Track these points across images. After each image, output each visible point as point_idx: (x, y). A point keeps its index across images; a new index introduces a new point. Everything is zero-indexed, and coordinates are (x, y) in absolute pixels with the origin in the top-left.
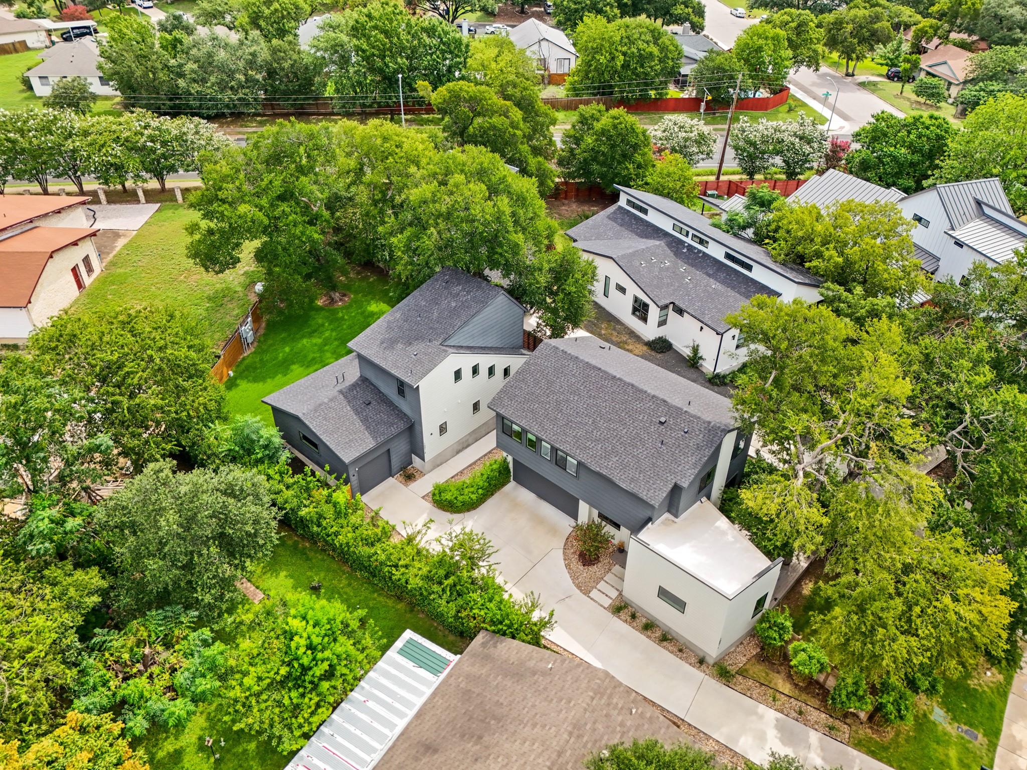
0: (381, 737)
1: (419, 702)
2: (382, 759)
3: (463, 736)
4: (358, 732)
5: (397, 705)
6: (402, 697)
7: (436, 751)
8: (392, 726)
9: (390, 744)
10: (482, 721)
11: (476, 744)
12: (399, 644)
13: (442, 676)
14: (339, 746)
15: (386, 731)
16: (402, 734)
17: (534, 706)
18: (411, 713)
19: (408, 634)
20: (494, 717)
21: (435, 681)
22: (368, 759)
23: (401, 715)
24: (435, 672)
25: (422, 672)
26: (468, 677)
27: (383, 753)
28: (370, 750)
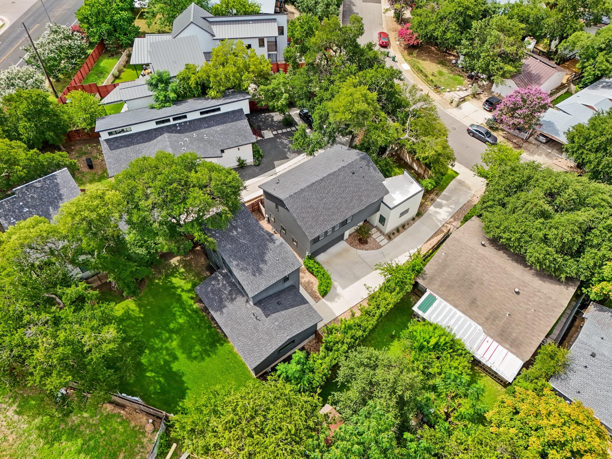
0: (465, 322)
1: (449, 306)
2: (474, 321)
3: (470, 289)
4: (463, 330)
5: (451, 314)
6: (447, 313)
7: (475, 299)
8: (460, 318)
9: (468, 318)
10: (465, 281)
11: (475, 284)
12: (420, 313)
13: (437, 297)
14: (469, 337)
15: (462, 319)
16: (464, 313)
17: (462, 261)
18: (455, 310)
19: (415, 308)
20: (464, 276)
21: (439, 300)
22: (474, 326)
23: (455, 314)
24: (435, 299)
25: (435, 304)
26: (440, 286)
27: (471, 320)
28: (470, 326)
